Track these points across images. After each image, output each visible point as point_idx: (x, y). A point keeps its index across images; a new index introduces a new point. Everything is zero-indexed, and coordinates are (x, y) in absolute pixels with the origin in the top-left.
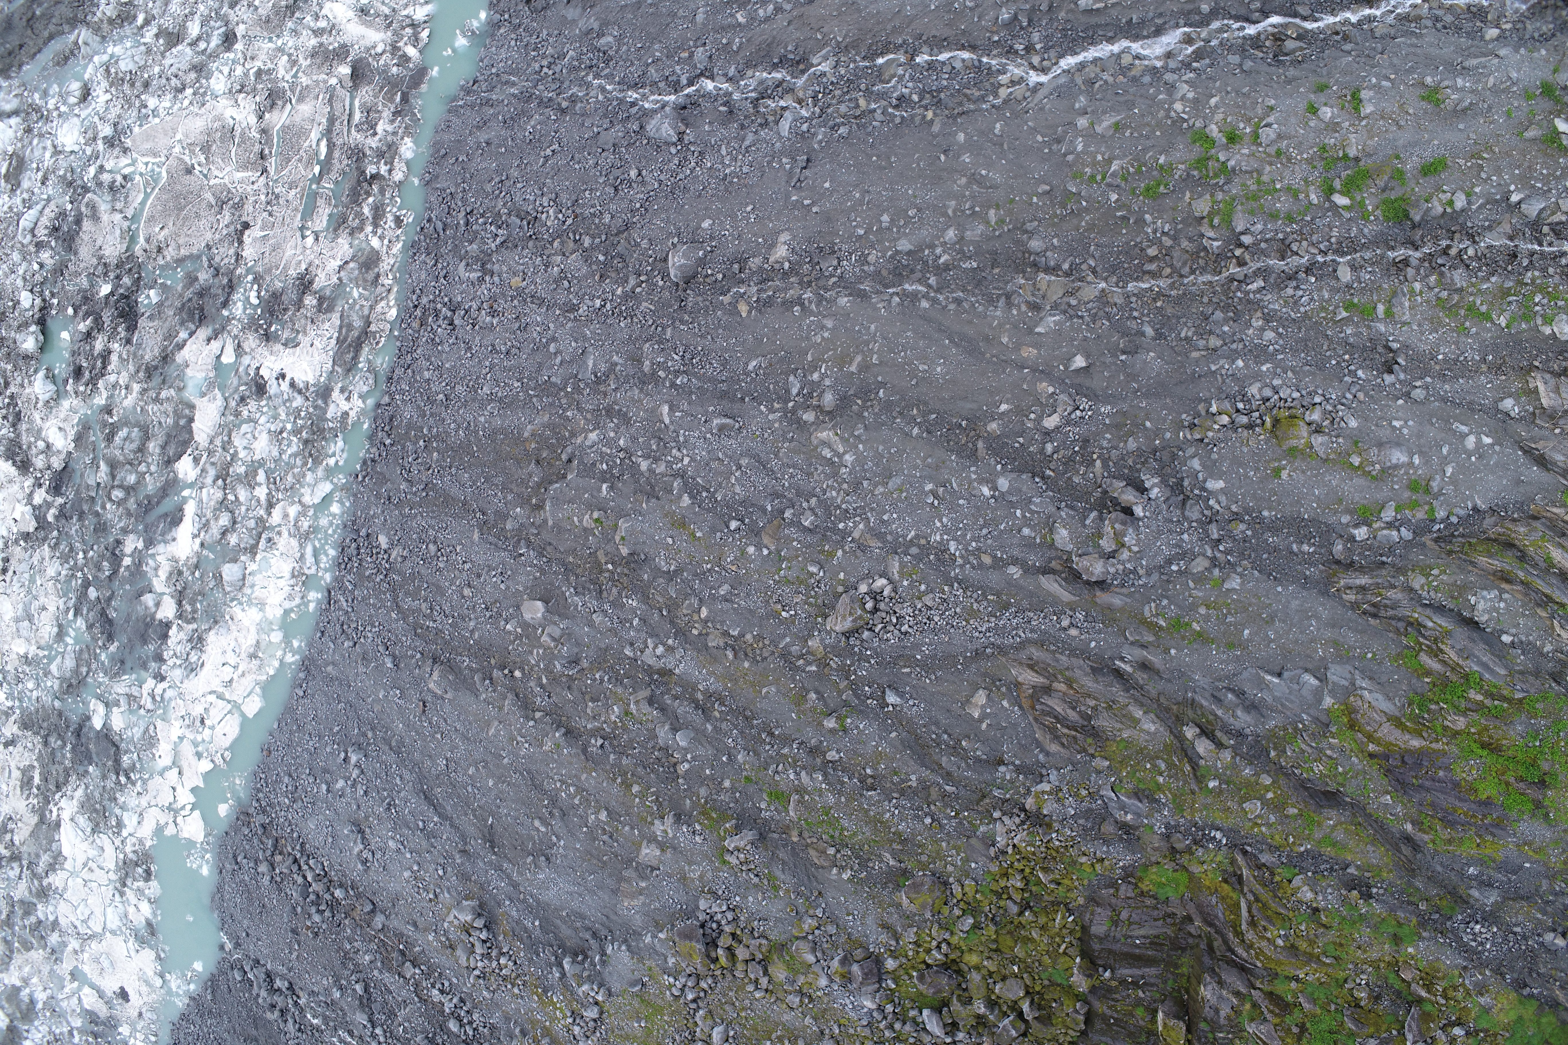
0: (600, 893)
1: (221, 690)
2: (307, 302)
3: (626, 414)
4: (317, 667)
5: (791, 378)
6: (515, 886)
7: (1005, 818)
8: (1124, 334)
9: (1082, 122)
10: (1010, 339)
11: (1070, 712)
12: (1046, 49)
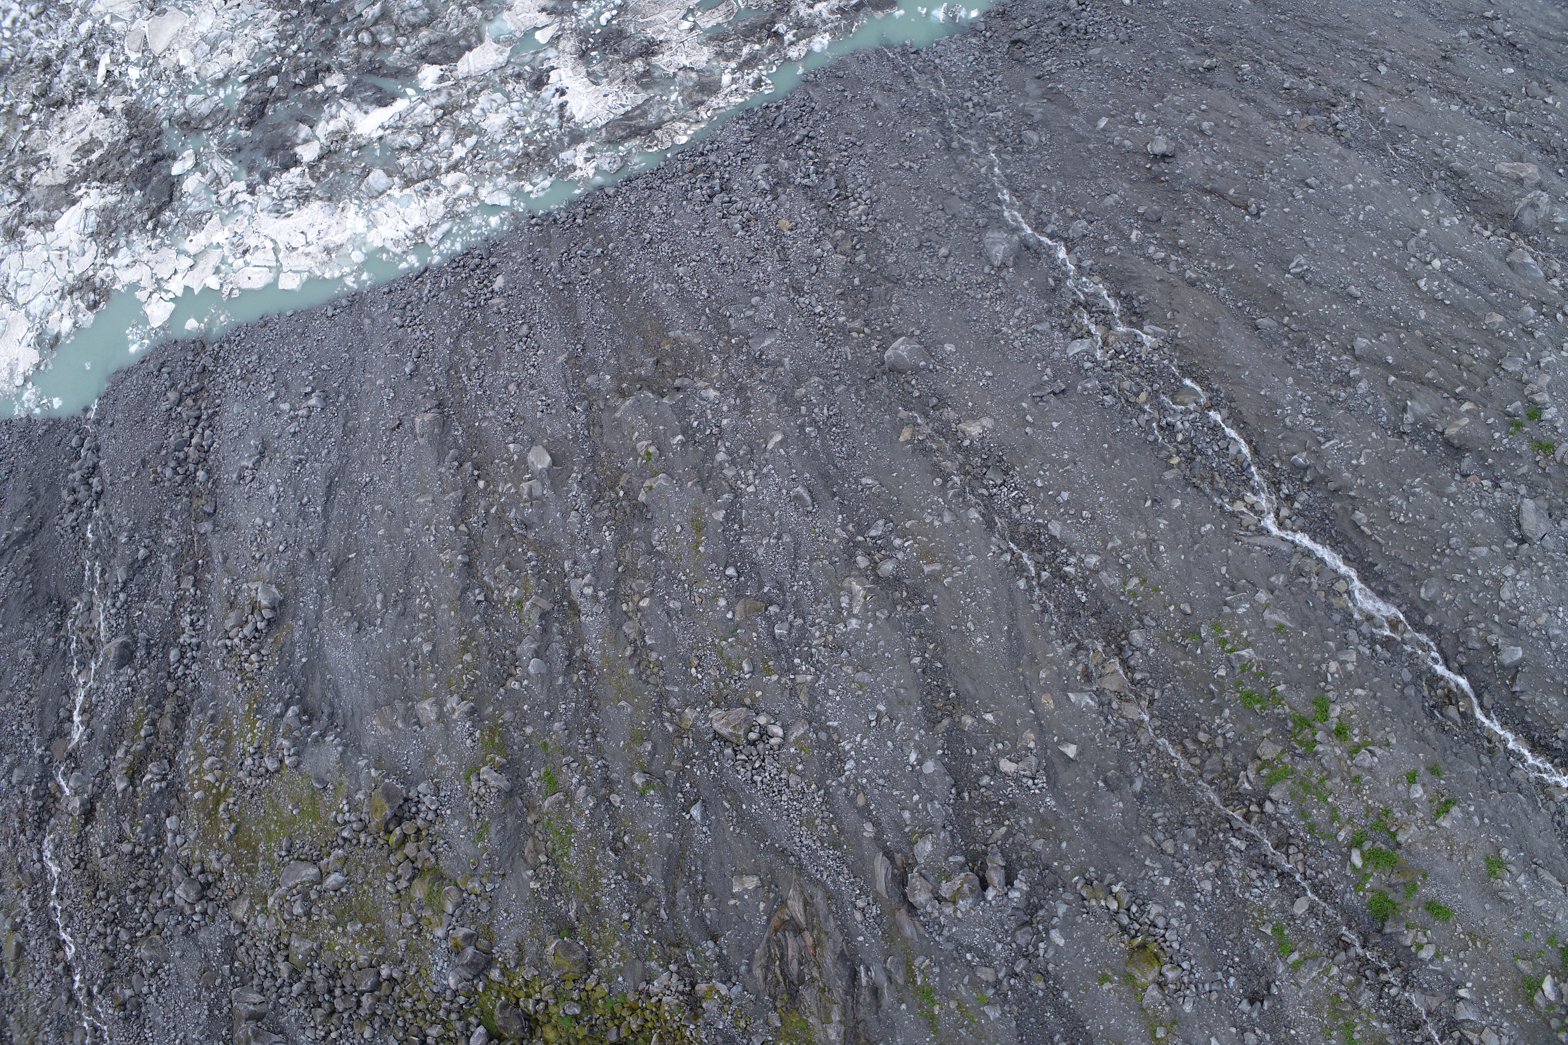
0: (367, 694)
1: (281, 246)
2: (636, 63)
3: (750, 406)
4: (361, 309)
5: (881, 522)
6: (319, 618)
7: (675, 976)
8: (1121, 768)
9: (1262, 596)
10: (1046, 679)
11: (795, 962)
12: (1300, 513)
